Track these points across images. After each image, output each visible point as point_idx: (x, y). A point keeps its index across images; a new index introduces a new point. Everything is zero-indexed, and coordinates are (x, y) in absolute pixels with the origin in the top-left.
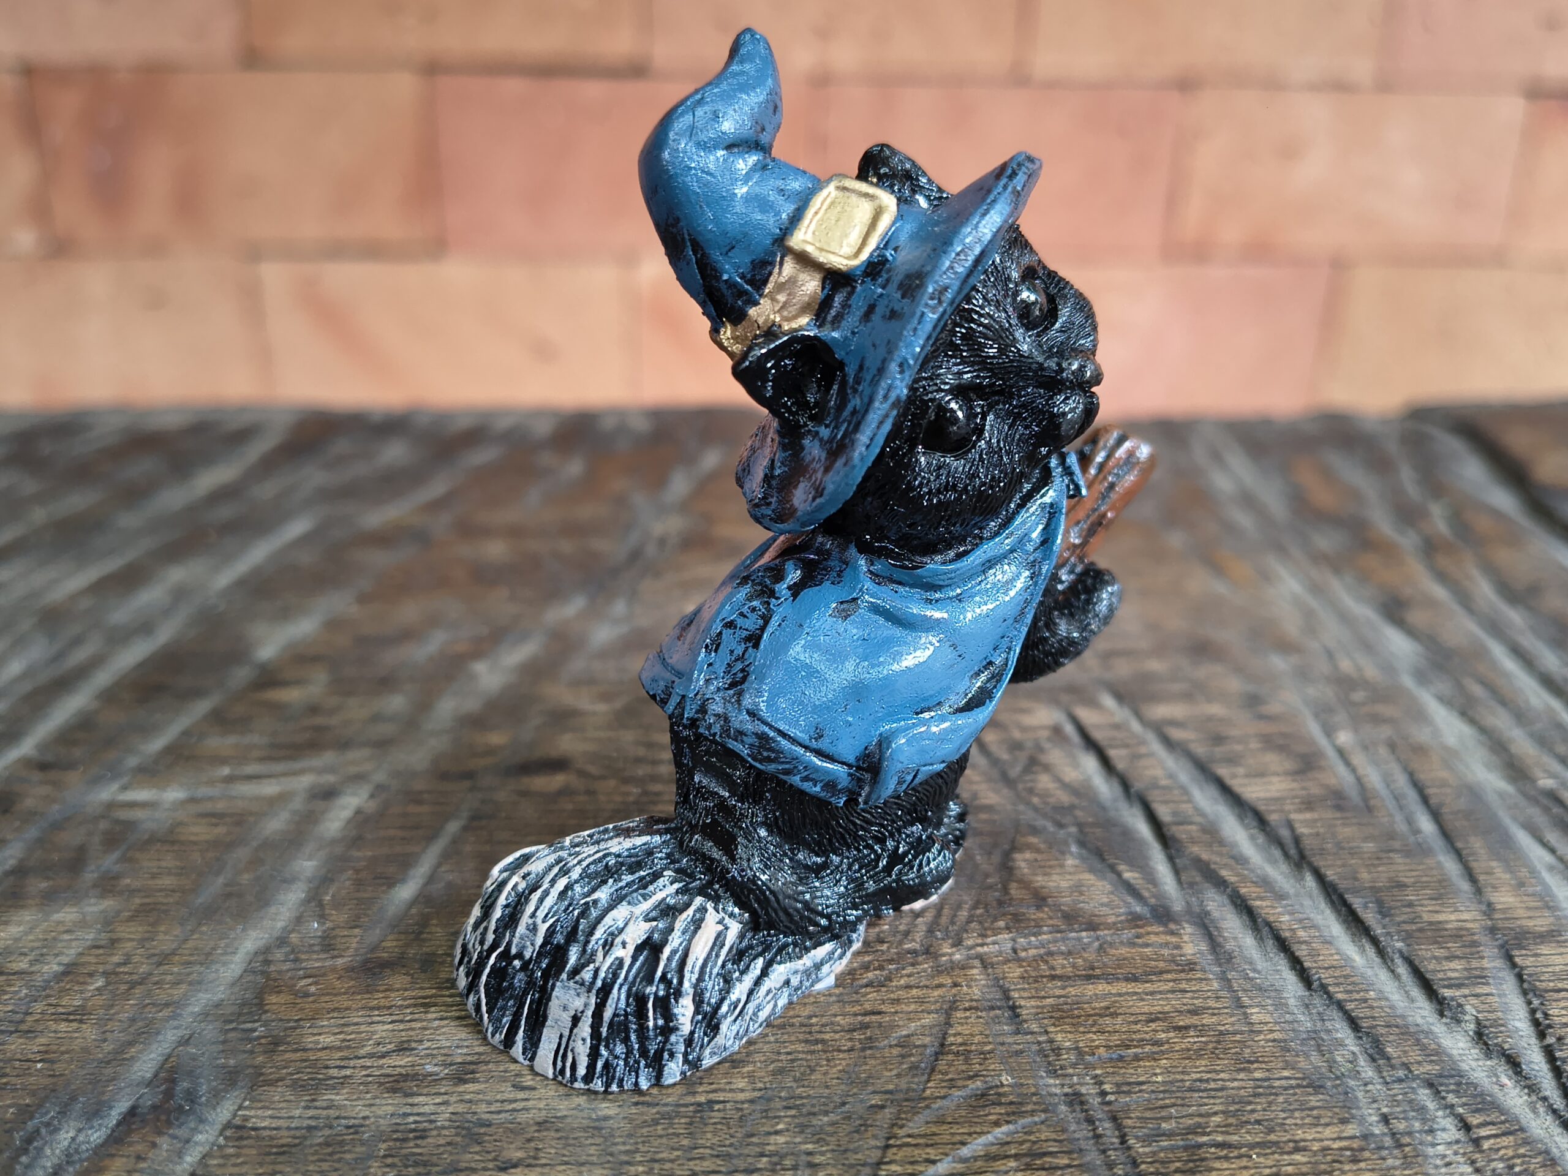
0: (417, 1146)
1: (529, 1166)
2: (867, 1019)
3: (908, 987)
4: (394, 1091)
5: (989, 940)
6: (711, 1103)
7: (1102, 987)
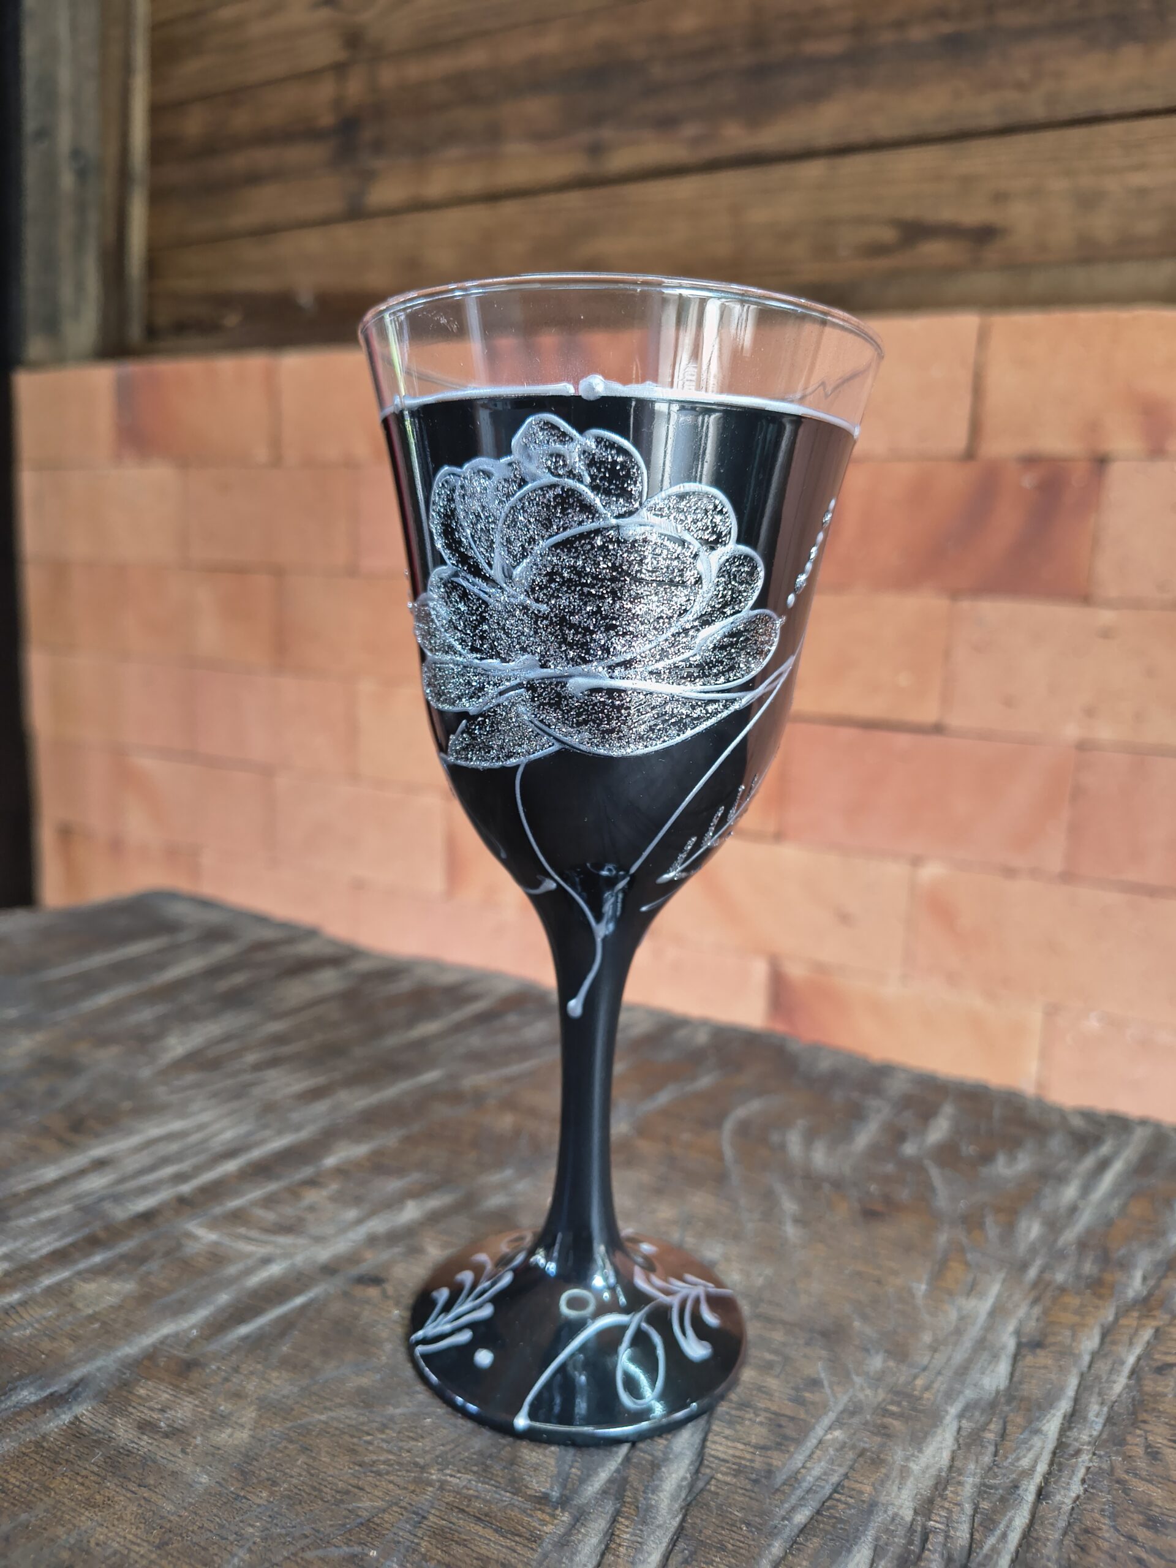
0: (123, 1459)
1: (150, 1489)
2: (353, 1489)
3: (391, 1482)
4: (140, 1428)
5: (459, 1475)
6: (245, 1497)
7: (479, 1529)
